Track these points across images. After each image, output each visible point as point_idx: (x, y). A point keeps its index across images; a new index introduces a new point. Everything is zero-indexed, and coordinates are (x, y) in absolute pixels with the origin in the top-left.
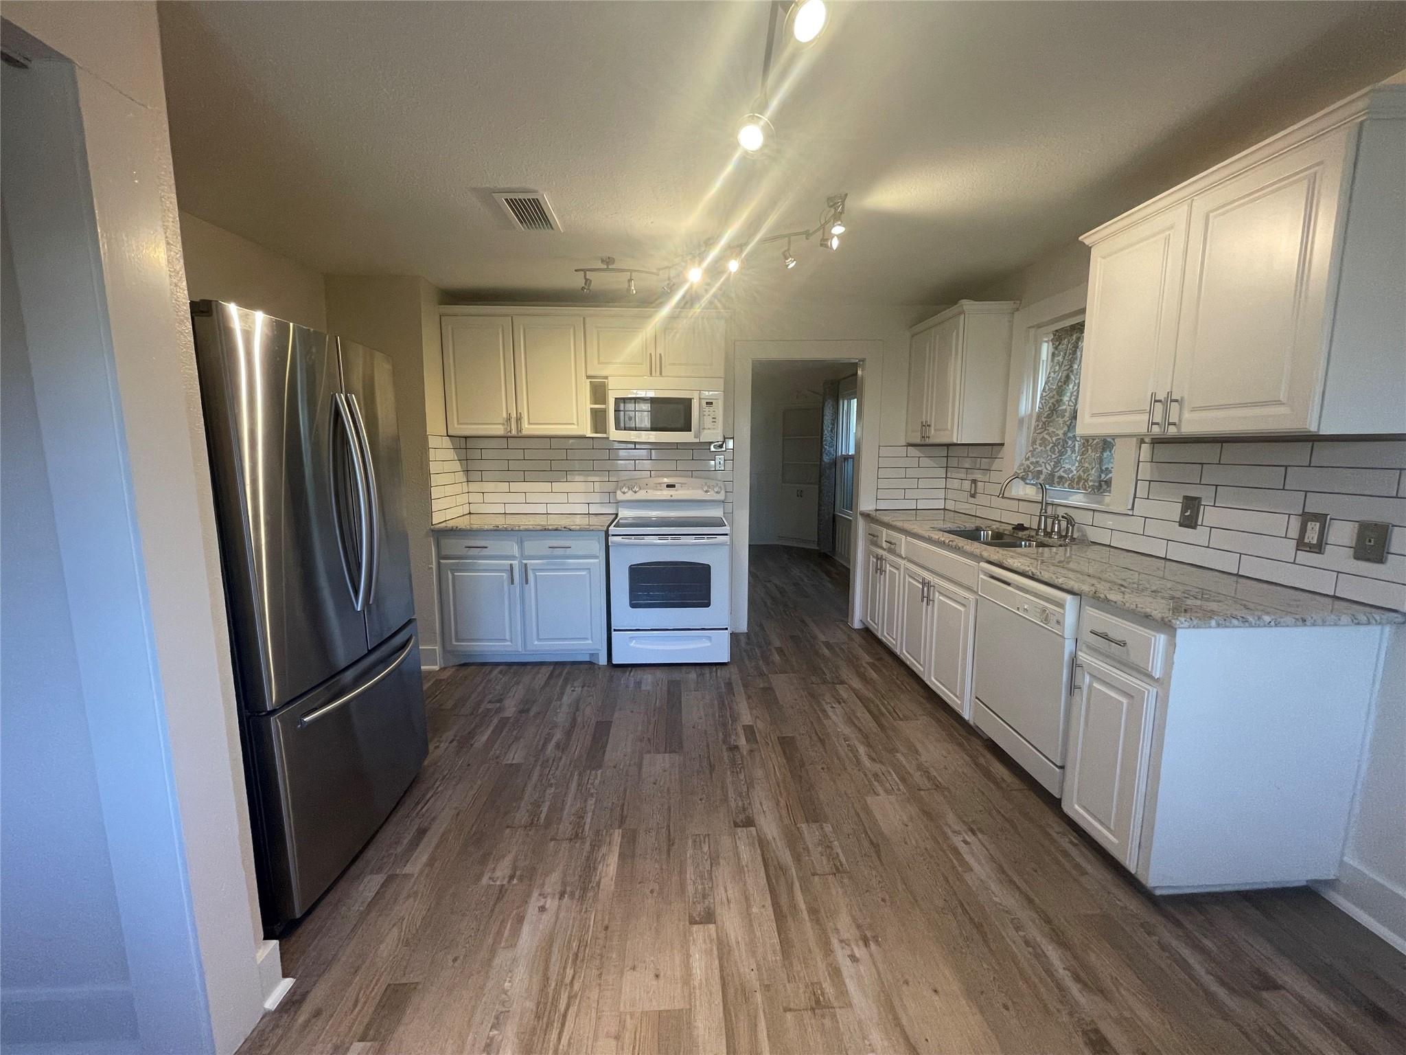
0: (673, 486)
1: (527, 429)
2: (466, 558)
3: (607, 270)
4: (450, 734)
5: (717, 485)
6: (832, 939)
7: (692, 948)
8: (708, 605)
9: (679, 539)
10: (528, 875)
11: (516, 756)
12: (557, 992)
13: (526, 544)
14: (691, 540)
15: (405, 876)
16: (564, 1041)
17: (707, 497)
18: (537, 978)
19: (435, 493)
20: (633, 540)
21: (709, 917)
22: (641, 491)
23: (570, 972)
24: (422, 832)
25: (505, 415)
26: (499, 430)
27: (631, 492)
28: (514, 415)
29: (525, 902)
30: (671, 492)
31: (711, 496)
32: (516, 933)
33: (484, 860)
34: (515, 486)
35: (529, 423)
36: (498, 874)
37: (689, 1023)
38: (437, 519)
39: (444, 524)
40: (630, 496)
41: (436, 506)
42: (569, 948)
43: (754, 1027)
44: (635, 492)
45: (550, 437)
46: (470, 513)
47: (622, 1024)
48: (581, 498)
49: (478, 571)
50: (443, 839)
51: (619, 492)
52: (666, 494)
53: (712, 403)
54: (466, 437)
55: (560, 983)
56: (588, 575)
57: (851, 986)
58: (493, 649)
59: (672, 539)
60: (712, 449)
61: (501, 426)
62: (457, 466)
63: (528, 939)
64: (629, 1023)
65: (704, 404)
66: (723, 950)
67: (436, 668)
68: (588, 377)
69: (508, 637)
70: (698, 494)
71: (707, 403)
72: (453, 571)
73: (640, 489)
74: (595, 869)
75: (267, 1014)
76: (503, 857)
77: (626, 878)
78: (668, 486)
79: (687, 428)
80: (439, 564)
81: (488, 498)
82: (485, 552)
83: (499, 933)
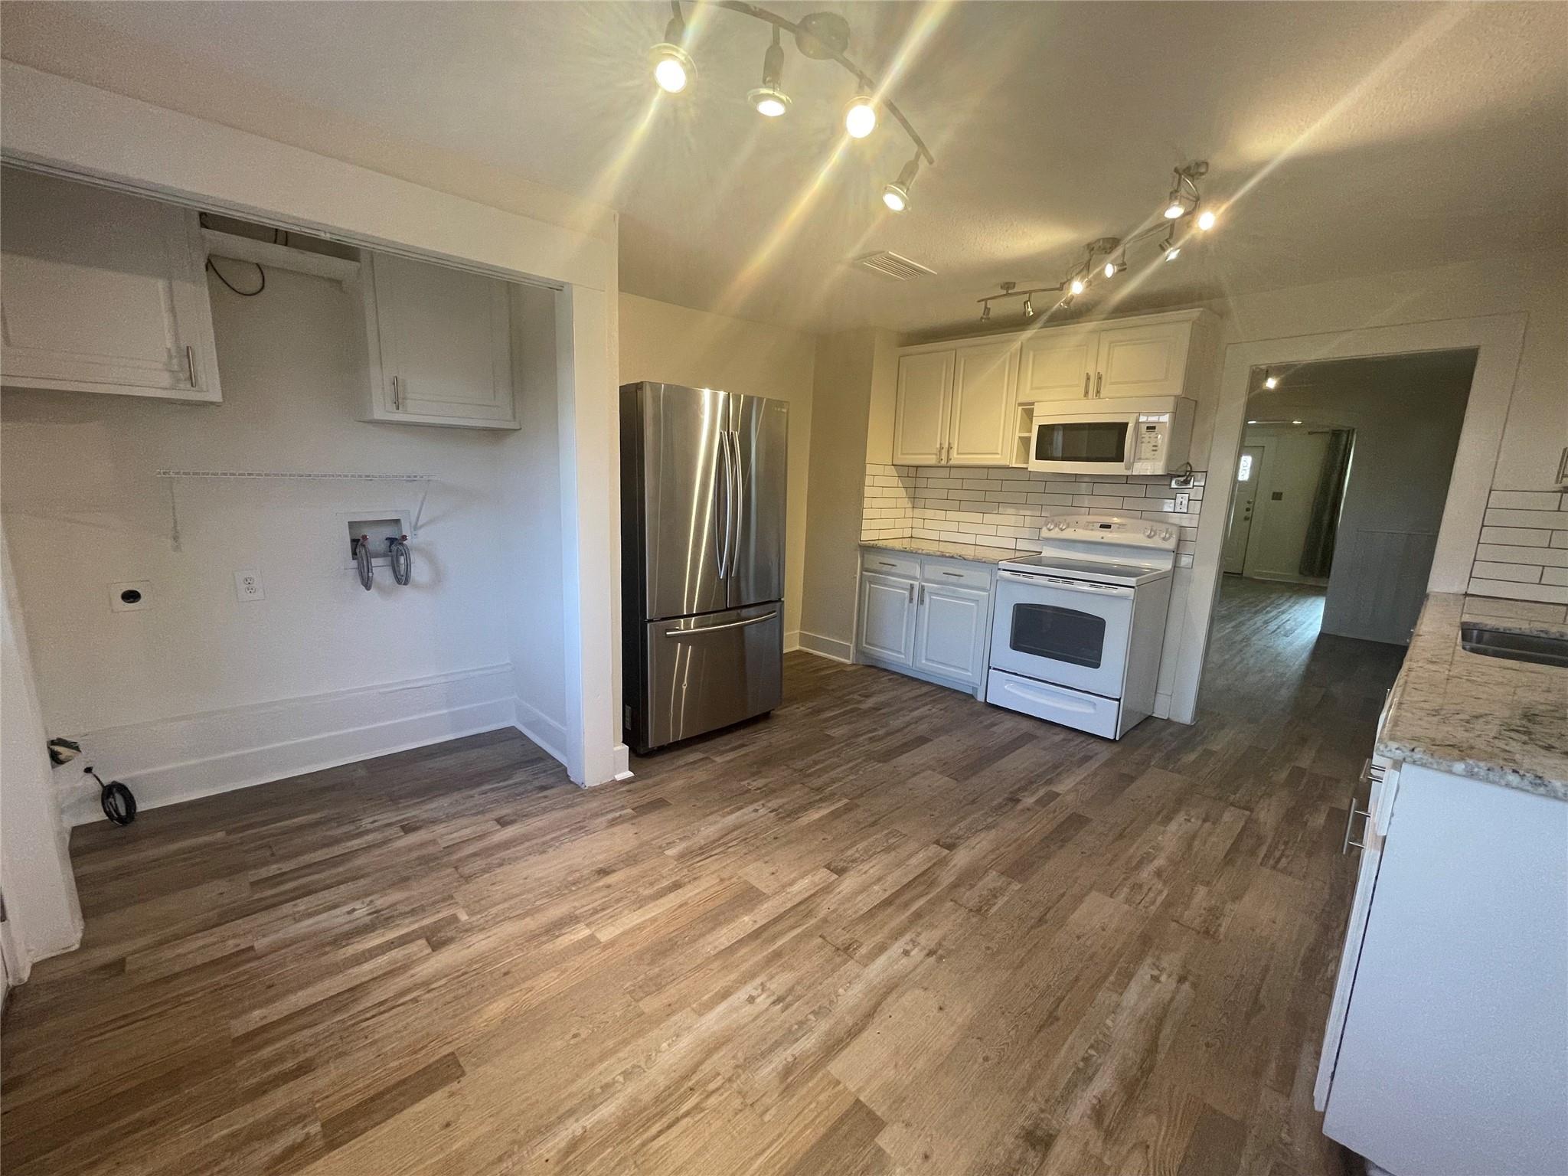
0: (1109, 527)
1: (956, 459)
2: (888, 575)
3: (1007, 295)
4: (810, 705)
5: (1167, 530)
6: (909, 933)
7: (810, 876)
8: (1097, 666)
9: (1072, 584)
10: (768, 792)
11: (836, 732)
12: (719, 845)
13: (927, 567)
14: (1086, 587)
15: (714, 761)
16: (699, 864)
17: (1149, 543)
18: (716, 836)
19: (866, 513)
20: (1021, 578)
21: (840, 872)
22: (1069, 530)
23: (735, 843)
24: (743, 745)
25: (938, 446)
26: (931, 460)
27: (1057, 529)
28: (946, 446)
29: (752, 803)
30: (1106, 533)
31: (1156, 542)
32: (732, 812)
33: (753, 774)
34: (951, 515)
35: (958, 454)
36: (755, 783)
37: (762, 901)
38: (865, 536)
39: (876, 542)
40: (1055, 533)
41: (865, 525)
42: (747, 834)
43: (792, 928)
44: (1062, 530)
45: (988, 467)
46: (912, 537)
47: (731, 878)
48: (1011, 532)
49: (885, 585)
50: (746, 755)
51: (1044, 529)
52: (1098, 535)
53: (1154, 428)
54: (917, 467)
55: (725, 844)
56: (976, 608)
57: (882, 960)
58: (892, 658)
59: (1064, 582)
60: (1174, 485)
61: (934, 456)
62: (902, 492)
63: (732, 819)
64: (734, 880)
65: (1143, 428)
66: (827, 889)
67: (848, 662)
68: (1020, 404)
69: (903, 651)
70: (1138, 539)
71: (1148, 428)
72: (870, 582)
73: (1068, 527)
74: (806, 811)
75: (614, 780)
76: (766, 778)
77: (820, 825)
78: (1102, 526)
79: (1119, 458)
80: (861, 574)
81: (928, 524)
82: (894, 570)
83: (724, 808)
